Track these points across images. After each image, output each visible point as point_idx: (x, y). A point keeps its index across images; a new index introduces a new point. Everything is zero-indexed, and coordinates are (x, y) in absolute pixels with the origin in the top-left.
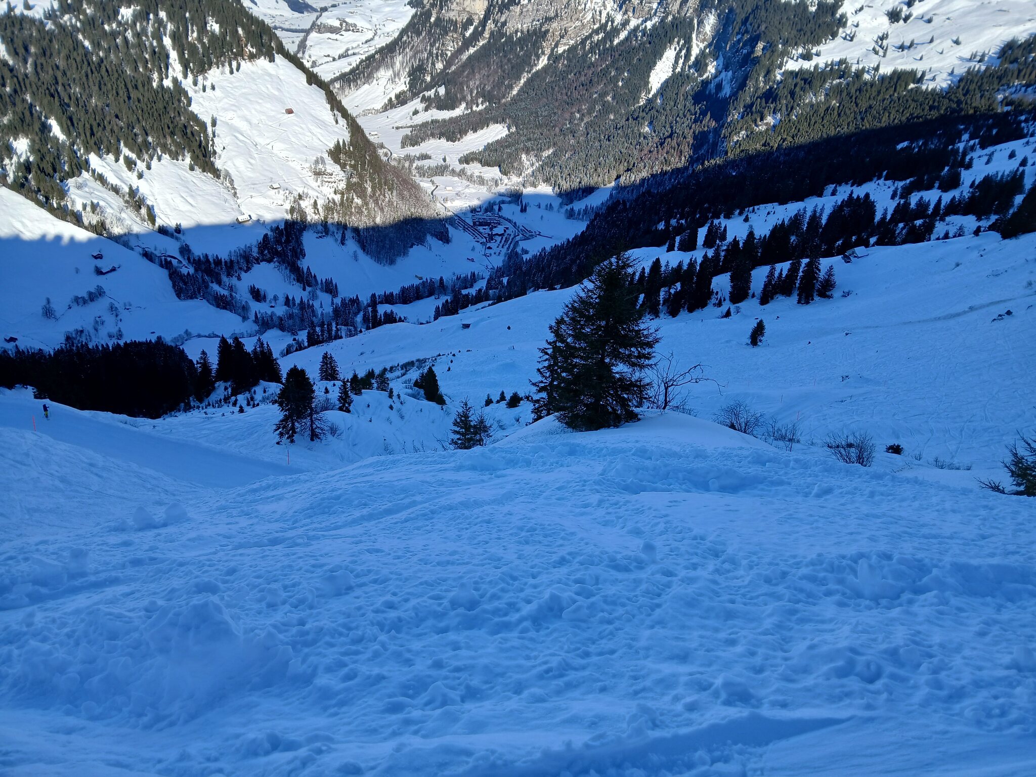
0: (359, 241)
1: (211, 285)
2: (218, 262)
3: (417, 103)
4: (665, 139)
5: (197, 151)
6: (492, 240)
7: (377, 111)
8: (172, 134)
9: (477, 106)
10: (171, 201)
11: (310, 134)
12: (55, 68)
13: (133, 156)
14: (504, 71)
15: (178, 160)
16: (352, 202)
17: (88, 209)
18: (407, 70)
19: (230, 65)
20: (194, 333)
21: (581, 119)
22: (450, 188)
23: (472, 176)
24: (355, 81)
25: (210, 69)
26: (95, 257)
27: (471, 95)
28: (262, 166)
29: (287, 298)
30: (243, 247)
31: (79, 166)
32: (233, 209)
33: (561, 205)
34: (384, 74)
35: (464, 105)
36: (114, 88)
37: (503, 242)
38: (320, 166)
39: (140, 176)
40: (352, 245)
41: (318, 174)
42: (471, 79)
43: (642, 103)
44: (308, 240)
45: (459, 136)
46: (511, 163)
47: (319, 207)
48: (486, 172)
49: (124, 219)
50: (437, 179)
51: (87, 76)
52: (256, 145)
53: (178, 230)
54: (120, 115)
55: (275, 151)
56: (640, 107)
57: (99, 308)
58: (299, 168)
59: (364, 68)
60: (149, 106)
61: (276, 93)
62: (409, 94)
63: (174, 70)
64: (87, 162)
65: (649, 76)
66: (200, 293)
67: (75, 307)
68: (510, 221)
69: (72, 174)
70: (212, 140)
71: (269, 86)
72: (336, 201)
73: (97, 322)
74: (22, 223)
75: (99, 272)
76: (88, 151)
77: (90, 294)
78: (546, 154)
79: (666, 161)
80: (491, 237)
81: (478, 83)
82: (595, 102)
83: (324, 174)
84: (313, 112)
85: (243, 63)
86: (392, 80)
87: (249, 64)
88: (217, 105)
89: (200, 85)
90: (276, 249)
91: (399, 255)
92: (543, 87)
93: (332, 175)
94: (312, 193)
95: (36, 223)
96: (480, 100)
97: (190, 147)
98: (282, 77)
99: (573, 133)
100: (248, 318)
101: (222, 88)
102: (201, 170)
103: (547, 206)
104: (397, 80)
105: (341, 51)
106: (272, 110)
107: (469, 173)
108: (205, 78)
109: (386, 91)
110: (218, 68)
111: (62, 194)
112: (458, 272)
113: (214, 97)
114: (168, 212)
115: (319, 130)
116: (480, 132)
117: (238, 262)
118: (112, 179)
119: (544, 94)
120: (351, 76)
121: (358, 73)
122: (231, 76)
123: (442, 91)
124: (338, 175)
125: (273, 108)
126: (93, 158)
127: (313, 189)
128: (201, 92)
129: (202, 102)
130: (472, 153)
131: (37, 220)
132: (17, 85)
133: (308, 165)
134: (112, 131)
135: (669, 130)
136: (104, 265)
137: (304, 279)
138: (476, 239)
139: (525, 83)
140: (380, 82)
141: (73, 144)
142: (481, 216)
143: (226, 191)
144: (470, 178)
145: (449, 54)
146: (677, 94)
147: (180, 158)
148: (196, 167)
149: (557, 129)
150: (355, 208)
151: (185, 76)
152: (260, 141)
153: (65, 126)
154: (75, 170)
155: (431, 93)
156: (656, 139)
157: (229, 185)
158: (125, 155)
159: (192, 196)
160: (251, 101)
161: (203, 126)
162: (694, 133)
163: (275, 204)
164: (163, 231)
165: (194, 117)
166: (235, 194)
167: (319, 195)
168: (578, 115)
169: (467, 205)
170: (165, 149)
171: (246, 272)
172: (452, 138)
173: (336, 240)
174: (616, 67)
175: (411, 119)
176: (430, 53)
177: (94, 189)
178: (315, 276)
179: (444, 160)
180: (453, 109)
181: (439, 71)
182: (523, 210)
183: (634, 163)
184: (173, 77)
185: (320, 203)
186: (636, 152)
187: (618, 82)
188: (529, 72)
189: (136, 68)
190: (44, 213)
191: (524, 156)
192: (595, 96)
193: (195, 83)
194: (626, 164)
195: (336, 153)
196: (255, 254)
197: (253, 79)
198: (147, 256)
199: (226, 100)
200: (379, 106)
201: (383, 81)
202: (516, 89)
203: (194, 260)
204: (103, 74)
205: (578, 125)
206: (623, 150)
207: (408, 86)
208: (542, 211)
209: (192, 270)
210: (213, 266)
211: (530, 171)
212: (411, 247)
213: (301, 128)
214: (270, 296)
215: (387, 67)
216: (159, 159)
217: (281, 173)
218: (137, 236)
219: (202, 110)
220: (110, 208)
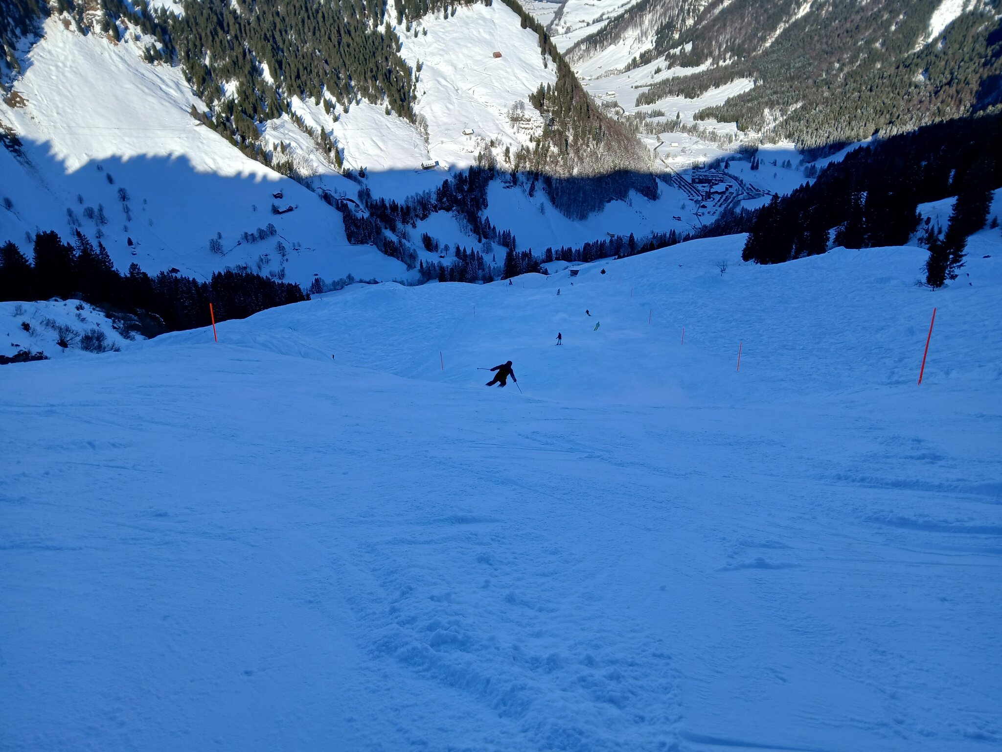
0: (549, 194)
1: (384, 230)
2: (394, 207)
3: (662, 61)
4: (941, 87)
5: (397, 96)
6: (710, 198)
7: (621, 72)
8: (375, 78)
9: (724, 62)
10: (362, 145)
11: (515, 78)
12: (275, 15)
13: (334, 100)
14: (758, 23)
15: (376, 104)
16: (547, 151)
17: (279, 149)
18: (656, 28)
19: (446, 10)
20: (357, 278)
21: (841, 69)
22: (676, 144)
23: (704, 132)
24: (601, 42)
25: (425, 14)
26: (276, 196)
27: (719, 50)
28: (459, 111)
29: (458, 249)
30: (421, 193)
31: (280, 108)
32: (421, 154)
33: (802, 162)
34: (631, 34)
35: (710, 61)
36: (327, 34)
37: (722, 200)
38: (519, 111)
39: (336, 119)
40: (541, 196)
41: (515, 119)
42: (721, 34)
43: (918, 48)
44: (495, 190)
45: (699, 92)
46: (751, 118)
47: (511, 155)
48: (721, 129)
49: (312, 160)
50: (664, 136)
51: (303, 22)
52: (457, 90)
53: (362, 173)
54: (329, 60)
55: (475, 96)
56: (915, 54)
57: (268, 246)
58: (496, 113)
59: (612, 29)
60: (357, 50)
61: (487, 37)
62: (654, 53)
63: (390, 16)
64: (289, 105)
65: (930, 18)
66: (370, 238)
67: (244, 245)
68: (736, 178)
69: (271, 116)
70: (415, 85)
71: (481, 30)
72: (531, 149)
73: (262, 260)
74: (214, 159)
75: (276, 211)
76: (291, 94)
77: (261, 231)
78: (792, 108)
79: (939, 111)
80: (709, 195)
81: (728, 36)
82: (860, 49)
83: (522, 120)
84: (522, 56)
85: (459, 8)
86: (639, 40)
87: (465, 8)
88: (426, 50)
89: (412, 31)
90: (456, 197)
91: (592, 209)
92: (801, 37)
93: (529, 120)
94: (506, 141)
95: (227, 160)
96: (728, 55)
97: (389, 90)
98: (496, 21)
99: (828, 83)
100: (415, 267)
101: (434, 32)
102: (397, 115)
103: (784, 163)
104: (644, 39)
105: (597, 16)
106: (480, 54)
107: (701, 129)
108: (419, 24)
109: (632, 51)
110: (433, 13)
111: (257, 134)
112: (656, 231)
113: (424, 42)
114: (357, 155)
115: (525, 74)
116: (722, 88)
117: (415, 209)
118: (309, 122)
119: (801, 44)
120: (598, 38)
121: (605, 34)
122: (445, 21)
123: (688, 47)
124: (536, 120)
125: (481, 52)
126: (295, 102)
127: (507, 135)
128: (413, 37)
129: (412, 47)
130: (709, 109)
131: (228, 158)
132: (238, 32)
133: (506, 110)
134: (318, 74)
135: (949, 76)
136: (282, 205)
137: (482, 230)
138: (691, 197)
139: (780, 36)
140: (627, 42)
141: (278, 87)
142: (702, 173)
143: (418, 136)
144: (702, 135)
145: (702, 9)
146: (965, 36)
147: (379, 102)
148: (393, 112)
149: (810, 81)
150: (550, 157)
151: (400, 22)
152: (463, 86)
153: (273, 69)
154: (275, 112)
155: (677, 51)
156: (930, 88)
157: (423, 130)
158: (325, 99)
159: (383, 141)
160: (459, 44)
161: (408, 71)
162: (980, 77)
163: (465, 151)
164: (348, 175)
165: (401, 63)
166: (427, 141)
167: (512, 142)
168: (837, 65)
169: (691, 162)
170: (365, 93)
171: (422, 219)
172: (690, 95)
173: (524, 191)
174: (890, 9)
175: (652, 77)
176: (682, 10)
177: (289, 131)
178: (494, 228)
179: (678, 117)
180: (698, 65)
181: (688, 27)
182: (755, 167)
183: (899, 116)
184: (387, 23)
185: (513, 150)
186: (902, 103)
187: (890, 25)
188: (785, 22)
189: (353, 14)
190: (236, 152)
191: (767, 111)
192: (860, 43)
193: (408, 29)
194: (888, 116)
195: (538, 99)
196: (434, 201)
197: (467, 24)
198: (327, 198)
199: (435, 45)
200: (622, 66)
201: (629, 42)
202: (770, 41)
203: (371, 204)
204: (319, 20)
205: (837, 76)
206: (888, 101)
207: (654, 44)
208: (778, 169)
209: (366, 215)
210: (389, 211)
211: (772, 125)
212: (609, 201)
213: (507, 72)
214: (442, 246)
215: (635, 26)
216: (358, 103)
217: (477, 118)
218: (321, 177)
219: (411, 55)
220: (299, 149)
